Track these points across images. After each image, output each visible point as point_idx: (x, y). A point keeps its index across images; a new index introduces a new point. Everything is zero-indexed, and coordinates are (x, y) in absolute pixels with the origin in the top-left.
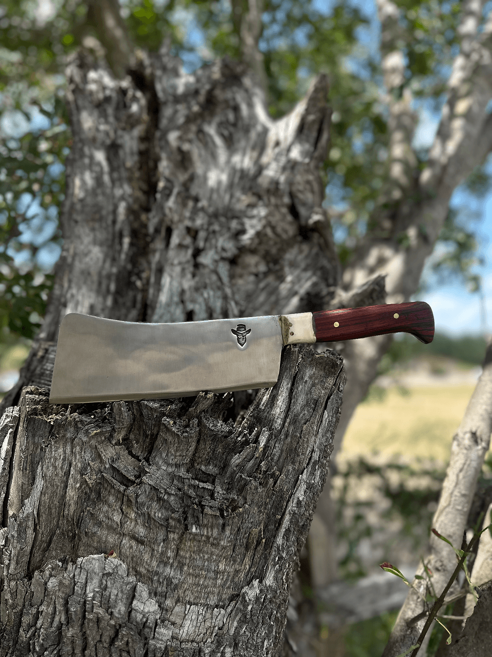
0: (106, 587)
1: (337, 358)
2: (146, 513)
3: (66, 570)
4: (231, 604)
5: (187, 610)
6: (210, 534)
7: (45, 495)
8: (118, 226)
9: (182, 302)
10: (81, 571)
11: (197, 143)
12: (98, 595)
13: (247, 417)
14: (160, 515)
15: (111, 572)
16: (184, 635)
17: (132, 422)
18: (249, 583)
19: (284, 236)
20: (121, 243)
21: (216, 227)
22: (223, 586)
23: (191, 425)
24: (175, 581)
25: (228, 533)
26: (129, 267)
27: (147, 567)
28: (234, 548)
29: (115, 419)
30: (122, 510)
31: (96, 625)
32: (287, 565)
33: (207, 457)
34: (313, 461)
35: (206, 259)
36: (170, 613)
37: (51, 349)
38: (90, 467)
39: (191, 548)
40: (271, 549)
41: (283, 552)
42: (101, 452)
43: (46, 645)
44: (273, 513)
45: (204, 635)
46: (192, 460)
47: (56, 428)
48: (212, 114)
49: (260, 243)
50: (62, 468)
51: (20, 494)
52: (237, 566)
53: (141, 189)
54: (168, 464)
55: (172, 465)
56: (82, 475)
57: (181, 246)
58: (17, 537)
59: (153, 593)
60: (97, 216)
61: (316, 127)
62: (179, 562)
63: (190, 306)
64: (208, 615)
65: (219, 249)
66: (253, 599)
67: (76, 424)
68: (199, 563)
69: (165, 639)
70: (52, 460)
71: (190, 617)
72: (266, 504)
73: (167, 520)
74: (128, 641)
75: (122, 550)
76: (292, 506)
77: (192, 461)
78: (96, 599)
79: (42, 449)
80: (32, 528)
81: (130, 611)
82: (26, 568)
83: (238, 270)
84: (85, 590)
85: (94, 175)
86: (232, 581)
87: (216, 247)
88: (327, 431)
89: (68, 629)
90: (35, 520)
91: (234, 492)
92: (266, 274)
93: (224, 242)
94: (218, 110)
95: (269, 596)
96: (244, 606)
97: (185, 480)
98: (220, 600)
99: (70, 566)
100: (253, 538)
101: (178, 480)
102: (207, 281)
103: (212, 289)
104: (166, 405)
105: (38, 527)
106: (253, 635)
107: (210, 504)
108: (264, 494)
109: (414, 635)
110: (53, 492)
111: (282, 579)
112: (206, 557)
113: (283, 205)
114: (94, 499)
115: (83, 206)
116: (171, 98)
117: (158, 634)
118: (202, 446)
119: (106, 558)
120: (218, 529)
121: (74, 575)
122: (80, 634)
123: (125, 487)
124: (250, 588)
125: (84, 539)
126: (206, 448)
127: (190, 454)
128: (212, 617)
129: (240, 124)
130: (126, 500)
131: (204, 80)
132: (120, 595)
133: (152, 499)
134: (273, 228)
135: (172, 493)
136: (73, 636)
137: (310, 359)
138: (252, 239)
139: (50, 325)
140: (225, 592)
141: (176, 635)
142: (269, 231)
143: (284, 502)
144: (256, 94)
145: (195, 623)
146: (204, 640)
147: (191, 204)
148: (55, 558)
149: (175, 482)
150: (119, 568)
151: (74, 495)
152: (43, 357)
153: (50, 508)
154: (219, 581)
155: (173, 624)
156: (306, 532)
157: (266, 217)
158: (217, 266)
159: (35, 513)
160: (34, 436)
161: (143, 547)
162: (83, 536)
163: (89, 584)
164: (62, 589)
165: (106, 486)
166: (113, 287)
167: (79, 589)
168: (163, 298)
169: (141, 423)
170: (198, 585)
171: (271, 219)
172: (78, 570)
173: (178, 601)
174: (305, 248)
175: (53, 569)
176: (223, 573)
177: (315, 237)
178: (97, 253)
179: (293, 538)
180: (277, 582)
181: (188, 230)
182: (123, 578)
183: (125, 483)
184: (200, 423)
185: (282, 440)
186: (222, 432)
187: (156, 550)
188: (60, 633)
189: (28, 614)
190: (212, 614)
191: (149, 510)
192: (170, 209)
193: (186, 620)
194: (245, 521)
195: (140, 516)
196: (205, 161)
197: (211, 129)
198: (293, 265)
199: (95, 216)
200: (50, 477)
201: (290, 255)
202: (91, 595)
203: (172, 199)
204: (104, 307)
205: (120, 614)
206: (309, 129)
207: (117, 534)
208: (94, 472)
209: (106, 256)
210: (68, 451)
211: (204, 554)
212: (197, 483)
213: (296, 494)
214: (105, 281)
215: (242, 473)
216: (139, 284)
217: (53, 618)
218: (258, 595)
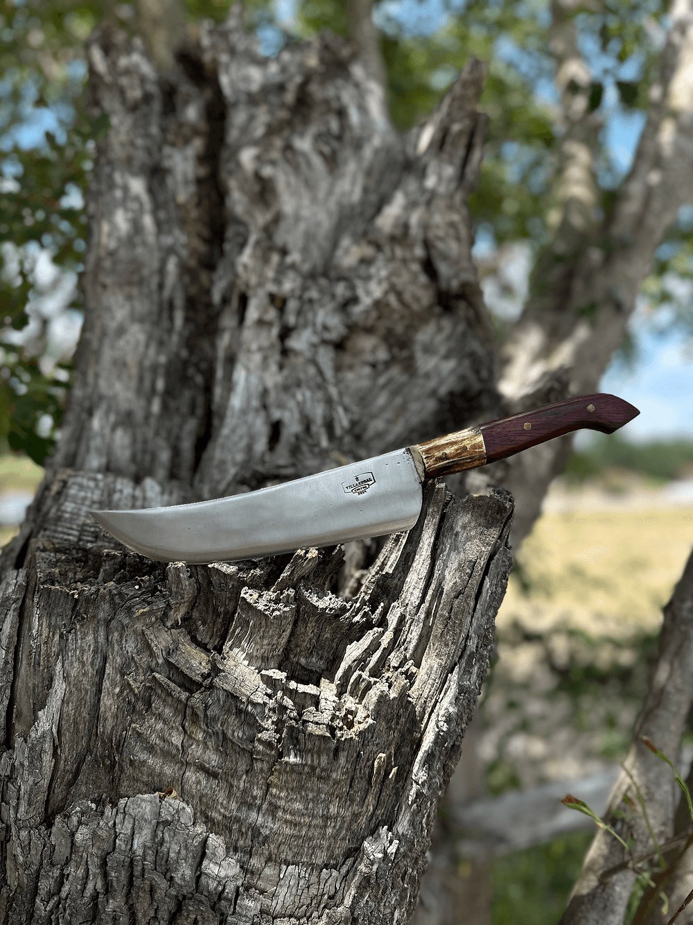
0: (162, 842)
1: (505, 498)
2: (220, 732)
3: (102, 815)
4: (347, 863)
5: (283, 872)
6: (316, 763)
7: (68, 704)
8: (166, 293)
9: (265, 407)
10: (124, 818)
11: (283, 166)
12: (150, 852)
13: (367, 583)
14: (240, 735)
15: (169, 819)
16: (278, 908)
17: (196, 594)
18: (373, 832)
19: (415, 307)
20: (171, 319)
21: (313, 294)
22: (335, 837)
24: (265, 832)
25: (342, 761)
26: (184, 353)
27: (222, 811)
28: (351, 782)
29: (170, 591)
30: (183, 727)
31: (148, 896)
32: (429, 804)
33: (308, 646)
34: (468, 653)
35: (299, 342)
36: (258, 876)
37: (71, 481)
38: (135, 663)
39: (288, 783)
40: (405, 781)
42: (151, 639)
44: (408, 730)
45: (308, 907)
46: (286, 649)
47: (82, 605)
48: (306, 121)
49: (380, 317)
50: (92, 664)
51: (31, 701)
52: (356, 809)
53: (199, 236)
54: (252, 657)
55: (256, 658)
56: (123, 675)
57: (261, 323)
58: (29, 766)
59: (232, 848)
60: (135, 278)
61: (463, 141)
62: (270, 804)
63: (276, 414)
64: (314, 879)
65: (319, 327)
66: (379, 856)
67: (113, 599)
68: (300, 805)
69: (250, 914)
70: (78, 652)
71: (287, 883)
72: (399, 717)
73: (252, 741)
74: (196, 919)
75: (186, 787)
76: (437, 720)
77: (287, 651)
78: (148, 858)
79: (61, 636)
80: (51, 752)
81: (199, 875)
82: (43, 810)
83: (347, 359)
84: (132, 845)
85: (130, 215)
86: (349, 829)
87: (314, 325)
88: (490, 607)
89: (108, 902)
90: (54, 741)
92: (388, 364)
93: (327, 318)
94: (315, 115)
95: (402, 850)
96: (366, 866)
97: (277, 683)
98: (331, 857)
99: (108, 811)
100: (380, 766)
101: (267, 682)
102: (302, 376)
103: (309, 388)
104: (247, 569)
105: (59, 751)
106: (379, 905)
107: (316, 719)
108: (396, 701)
110: (81, 700)
111: (421, 823)
112: (311, 796)
113: (414, 259)
114: (142, 710)
115: (115, 263)
116: (243, 98)
117: (240, 907)
118: (300, 628)
119: (161, 799)
120: (328, 755)
121: (115, 823)
122: (125, 909)
123: (187, 694)
124: (376, 838)
125: (129, 771)
126: (308, 632)
127: (284, 641)
128: (319, 881)
129: (347, 136)
130: (190, 714)
131: (293, 69)
132: (183, 852)
133: (229, 711)
134: (399, 295)
135: (259, 702)
136: (115, 911)
137: (464, 500)
138: (367, 312)
139: (69, 441)
140: (337, 845)
141: (266, 909)
142: (392, 299)
143: (424, 715)
144: (371, 91)
145: (294, 891)
146: (308, 915)
147: (275, 258)
148: (86, 797)
149: (263, 684)
150: (181, 813)
151: (111, 705)
152: (59, 493)
153: (76, 723)
154: (329, 831)
155: (262, 892)
156: (456, 756)
157: (388, 278)
158: (315, 353)
159: (54, 730)
160: (49, 615)
161: (217, 782)
162: (126, 765)
163: (137, 836)
164: (98, 844)
165: (160, 692)
166: (160, 384)
167: (122, 843)
168: (236, 401)
169: (210, 596)
170: (298, 837)
171: (395, 280)
172: (120, 816)
173: (269, 859)
174: (447, 324)
175: (83, 813)
176: (336, 818)
177: (462, 306)
178: (137, 334)
179: (438, 766)
180: (414, 828)
181: (272, 298)
182: (187, 828)
183: (187, 685)
184: (298, 597)
185: (421, 621)
186: (331, 609)
187: (236, 787)
188: (96, 905)
189: (47, 877)
190: (319, 877)
191: (225, 728)
192: (245, 267)
193: (281, 887)
194: (368, 742)
195: (211, 737)
196: (295, 194)
197: (304, 144)
198: (428, 350)
199: (133, 277)
200: (75, 677)
201: (424, 335)
202: (140, 852)
203: (248, 251)
204: (148, 416)
205: (185, 881)
206: (454, 144)
207: (177, 763)
208: (141, 671)
209: (150, 338)
210: (101, 639)
211: (307, 792)
212: (295, 685)
213: (443, 702)
214: (148, 376)
215: (361, 670)
216: (199, 379)
217: (85, 884)
218: (386, 849)
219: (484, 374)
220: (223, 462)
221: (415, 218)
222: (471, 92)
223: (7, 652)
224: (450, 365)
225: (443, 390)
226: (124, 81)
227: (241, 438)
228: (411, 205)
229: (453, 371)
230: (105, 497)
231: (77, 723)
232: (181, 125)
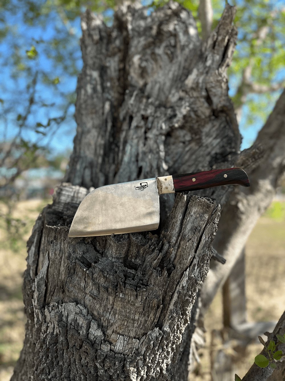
0: (77, 320)
2: (97, 284)
3: (58, 308)
4: (143, 338)
5: (118, 337)
7: (50, 268)
8: (105, 117)
9: (137, 161)
10: (65, 310)
11: (151, 61)
12: (73, 323)
14: (105, 285)
15: (78, 312)
16: (117, 350)
18: (153, 329)
19: (203, 117)
20: (106, 126)
21: (158, 114)
22: (138, 327)
23: (124, 237)
24: (112, 322)
25: (139, 299)
26: (111, 140)
27: (97, 312)
28: (144, 308)
30: (85, 280)
34: (194, 264)
35: (151, 135)
36: (109, 337)
39: (120, 305)
40: (167, 310)
41: (174, 313)
42: (78, 248)
44: (168, 291)
45: (128, 351)
47: (57, 234)
48: (161, 41)
50: (59, 255)
52: (146, 318)
53: (119, 93)
55: (114, 258)
56: (68, 260)
57: (137, 127)
59: (100, 326)
60: (94, 111)
61: (224, 44)
62: (113, 312)
63: (141, 164)
64: (130, 342)
65: (159, 128)
66: (154, 338)
68: (124, 314)
69: (106, 350)
70: (54, 250)
71: (120, 341)
72: (164, 286)
73: (108, 288)
74: (87, 348)
75: (85, 302)
76: (179, 288)
77: (127, 256)
78: (72, 325)
79: (49, 244)
80: (44, 285)
81: (88, 333)
83: (172, 140)
84: (68, 319)
85: (92, 86)
86: (143, 325)
87: (158, 127)
89: (60, 337)
90: (45, 281)
91: (147, 276)
92: (190, 142)
94: (164, 38)
95: (165, 337)
96: (148, 341)
97: (119, 267)
98: (136, 334)
99: (60, 307)
100: (155, 303)
101: (116, 267)
102: (152, 148)
103: (154, 153)
105: (47, 284)
107: (130, 283)
108: (162, 280)
110: (55, 267)
111: (174, 327)
112: (128, 311)
113: (202, 97)
114: (72, 273)
115: (87, 105)
116: (136, 34)
117: (102, 347)
118: (131, 248)
119: (77, 305)
120: (134, 297)
121: (62, 311)
123: (87, 268)
124: (153, 332)
126: (134, 250)
127: (124, 252)
128: (132, 343)
129: (178, 46)
130: (87, 276)
131: (156, 20)
132: (83, 324)
133: (100, 276)
134: (195, 112)
135: (111, 274)
137: (194, 202)
140: (139, 331)
141: (112, 349)
142: (193, 115)
143: (174, 285)
145: (122, 345)
146: (128, 354)
147: (144, 100)
149: (114, 268)
150: (82, 311)
151: (63, 270)
154: (135, 325)
155: (111, 343)
156: (187, 303)
157: (190, 106)
158: (157, 139)
159: (45, 277)
160: (48, 236)
161: (96, 301)
162: (66, 291)
163: (69, 316)
164: (57, 317)
165: (78, 267)
166: (102, 152)
167: (64, 318)
168: (126, 159)
170: (124, 325)
171: (193, 106)
172: (63, 309)
173: (113, 332)
174: (217, 124)
175: (53, 306)
176: (138, 321)
177: (223, 115)
178: (94, 133)
179: (180, 306)
180: (171, 329)
181: (143, 117)
182: (84, 316)
184: (129, 236)
185: (176, 249)
186: (141, 242)
188: (57, 338)
189: (44, 326)
190: (132, 341)
191: (99, 282)
192: (132, 105)
193: (118, 342)
194: (151, 294)
195: (94, 285)
197: (160, 51)
198: (208, 135)
201: (206, 129)
203: (133, 98)
204: (98, 164)
206: (219, 46)
207: (83, 293)
208: (73, 259)
209: (99, 133)
210: (62, 246)
211: (127, 309)
212: (127, 269)
213: (181, 282)
214: (98, 149)
215: (151, 266)
216: (116, 149)
217: (54, 330)
218: (157, 336)
219: (233, 144)
221: (201, 80)
223: (36, 249)
224: (218, 140)
225: (213, 152)
226: (93, 33)
227: (127, 173)
228: (200, 74)
229: (218, 144)
231: (54, 275)
232: (113, 48)
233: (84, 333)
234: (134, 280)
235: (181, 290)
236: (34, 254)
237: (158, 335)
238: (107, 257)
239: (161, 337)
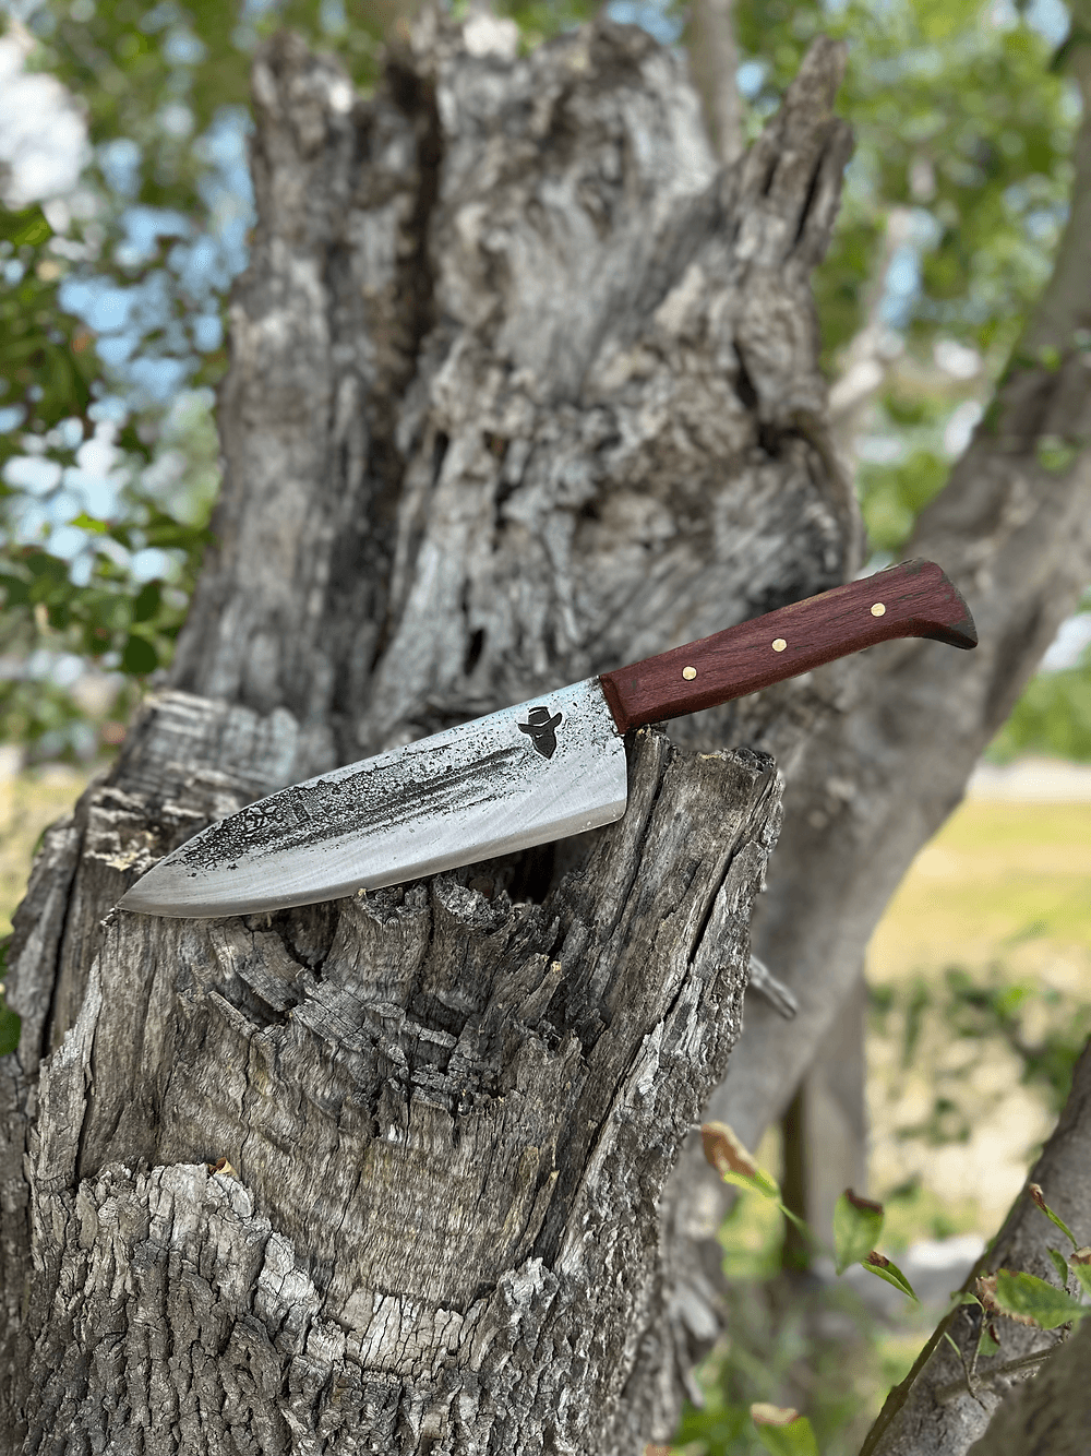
0: (208, 1235)
1: (753, 764)
2: (297, 1088)
3: (134, 1186)
4: (476, 1305)
5: (377, 1304)
6: (426, 1148)
7: (104, 1025)
8: (338, 434)
9: (465, 608)
10: (160, 1194)
11: (525, 230)
12: (193, 1247)
14: (327, 1094)
15: (217, 1203)
16: (372, 1355)
18: (518, 1265)
19: (721, 450)
20: (344, 473)
21: (550, 432)
22: (459, 1262)
23: (408, 901)
24: (352, 1241)
25: (466, 1149)
26: (362, 525)
27: (295, 1201)
28: (484, 1184)
30: (246, 1074)
31: (186, 1308)
32: (615, 1234)
34: (682, 1005)
35: (522, 509)
36: (342, 1305)
38: (193, 976)
39: (386, 1173)
40: (576, 1193)
41: (601, 1205)
42: (218, 944)
43: (99, 1333)
44: (580, 1115)
45: (415, 1361)
46: (420, 975)
48: (565, 159)
49: (658, 467)
50: (140, 971)
52: (493, 1226)
53: (395, 346)
54: (361, 983)
55: (368, 985)
56: (175, 991)
57: (468, 478)
58: (50, 1106)
59: (307, 1260)
60: (294, 412)
61: (803, 178)
62: (360, 1201)
63: (478, 619)
64: (425, 1321)
65: (554, 484)
66: (523, 1301)
68: (404, 1208)
69: (328, 1357)
70: (120, 953)
71: (383, 1320)
72: (564, 1094)
73: (340, 1107)
74: (247, 1351)
75: (246, 1161)
76: (623, 1104)
77: (420, 978)
78: (189, 1256)
79: (100, 929)
80: (81, 1090)
81: (254, 1290)
82: (72, 1170)
83: (602, 534)
84: (171, 1234)
85: (290, 319)
86: (481, 1254)
87: (547, 480)
89: (137, 1309)
90: (85, 1075)
91: (498, 1057)
92: (670, 543)
93: (571, 473)
94: (580, 147)
95: (565, 1299)
96: (501, 1313)
97: (387, 1022)
98: (452, 1292)
99: (142, 1182)
100: (528, 1166)
101: (373, 1021)
102: (523, 561)
103: (531, 580)
105: (93, 1090)
106: (529, 1377)
107: (431, 1082)
108: (558, 1069)
109: (946, 1423)
110: (123, 1022)
111: (603, 1262)
112: (419, 1197)
113: (717, 374)
114: (193, 1044)
115: (266, 389)
116: (470, 125)
117: (313, 1346)
118: (437, 947)
119: (210, 1173)
120: (446, 1140)
121: (148, 1200)
122: (159, 1323)
123: (254, 1026)
124: (520, 1274)
125: (172, 1128)
126: (446, 953)
127: (410, 962)
128: (433, 1326)
129: (631, 180)
130: (255, 1056)
131: (549, 76)
132: (235, 1254)
133: (310, 1058)
134: (692, 431)
135: (354, 1048)
136: (147, 1324)
137: (689, 764)
138: (631, 460)
139: (187, 657)
140: (462, 1277)
141: (353, 1353)
142: (680, 438)
143: (606, 1093)
144: (677, 102)
145: (394, 1334)
146: (416, 1373)
147: (495, 377)
148: (122, 1158)
149: (368, 1024)
150: (234, 1197)
151: (157, 1032)
153: (115, 1053)
154: (448, 1253)
156: (658, 1165)
157: (670, 404)
158: (544, 525)
159: (86, 1059)
160: (95, 899)
161: (289, 1159)
162: (168, 1120)
163: (177, 1222)
164: (125, 1225)
165: (217, 1020)
166: (323, 572)
167: (157, 1230)
168: (420, 599)
170: (401, 1254)
171: (684, 407)
172: (155, 1191)
173: (357, 1283)
174: (770, 476)
175: (113, 1180)
176: (458, 1236)
177: (798, 451)
178: (295, 496)
179: (626, 1177)
180: (590, 1268)
181: (488, 439)
182: (240, 1219)
184: (430, 899)
185: (614, 949)
186: (476, 920)
187: (315, 1170)
188: (124, 1313)
189: (71, 1264)
190: (432, 1319)
191: (304, 1082)
192: (445, 392)
193: (375, 1326)
194: (512, 1126)
195: (282, 1093)
196: (544, 274)
197: (560, 195)
198: (737, 520)
199: (292, 411)
200: (115, 989)
201: (729, 497)
202: (179, 1246)
203: (449, 367)
204: (305, 616)
205: (234, 1295)
206: (785, 184)
207: (236, 1125)
208: (200, 987)
209: (313, 501)
210: (153, 938)
211: (414, 1190)
212: (418, 1028)
213: (633, 1079)
214: (308, 559)
215: (514, 1016)
216: (382, 564)
217: (111, 1280)
218: (537, 1292)
219: (831, 559)
220: (392, 691)
221: (716, 309)
222: (818, 96)
223: (45, 946)
224: (775, 543)
225: (757, 586)
226: (299, 115)
227: (422, 654)
228: (713, 286)
229: (776, 555)
230: (213, 735)
231: (117, 1054)
232: (377, 177)
233: (238, 1292)
234: (446, 1074)
235: (630, 1111)
236: (39, 969)
237: (542, 1288)
238: (336, 979)
239: (550, 1298)
